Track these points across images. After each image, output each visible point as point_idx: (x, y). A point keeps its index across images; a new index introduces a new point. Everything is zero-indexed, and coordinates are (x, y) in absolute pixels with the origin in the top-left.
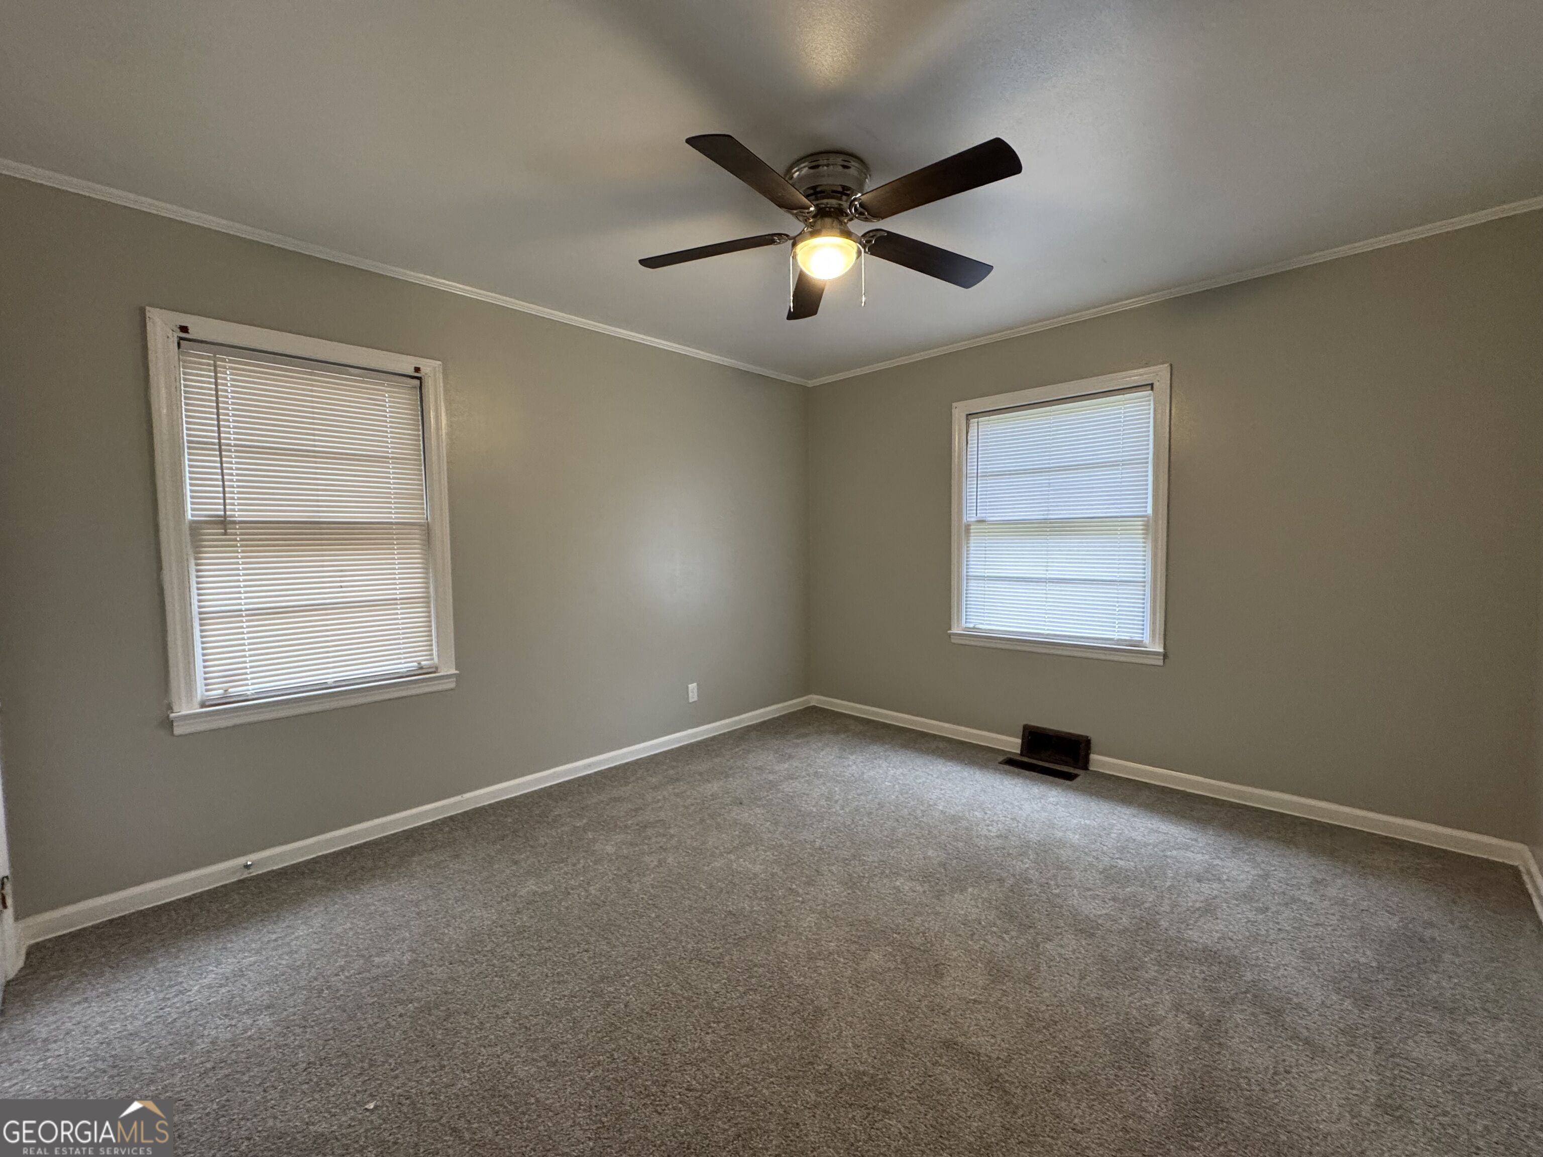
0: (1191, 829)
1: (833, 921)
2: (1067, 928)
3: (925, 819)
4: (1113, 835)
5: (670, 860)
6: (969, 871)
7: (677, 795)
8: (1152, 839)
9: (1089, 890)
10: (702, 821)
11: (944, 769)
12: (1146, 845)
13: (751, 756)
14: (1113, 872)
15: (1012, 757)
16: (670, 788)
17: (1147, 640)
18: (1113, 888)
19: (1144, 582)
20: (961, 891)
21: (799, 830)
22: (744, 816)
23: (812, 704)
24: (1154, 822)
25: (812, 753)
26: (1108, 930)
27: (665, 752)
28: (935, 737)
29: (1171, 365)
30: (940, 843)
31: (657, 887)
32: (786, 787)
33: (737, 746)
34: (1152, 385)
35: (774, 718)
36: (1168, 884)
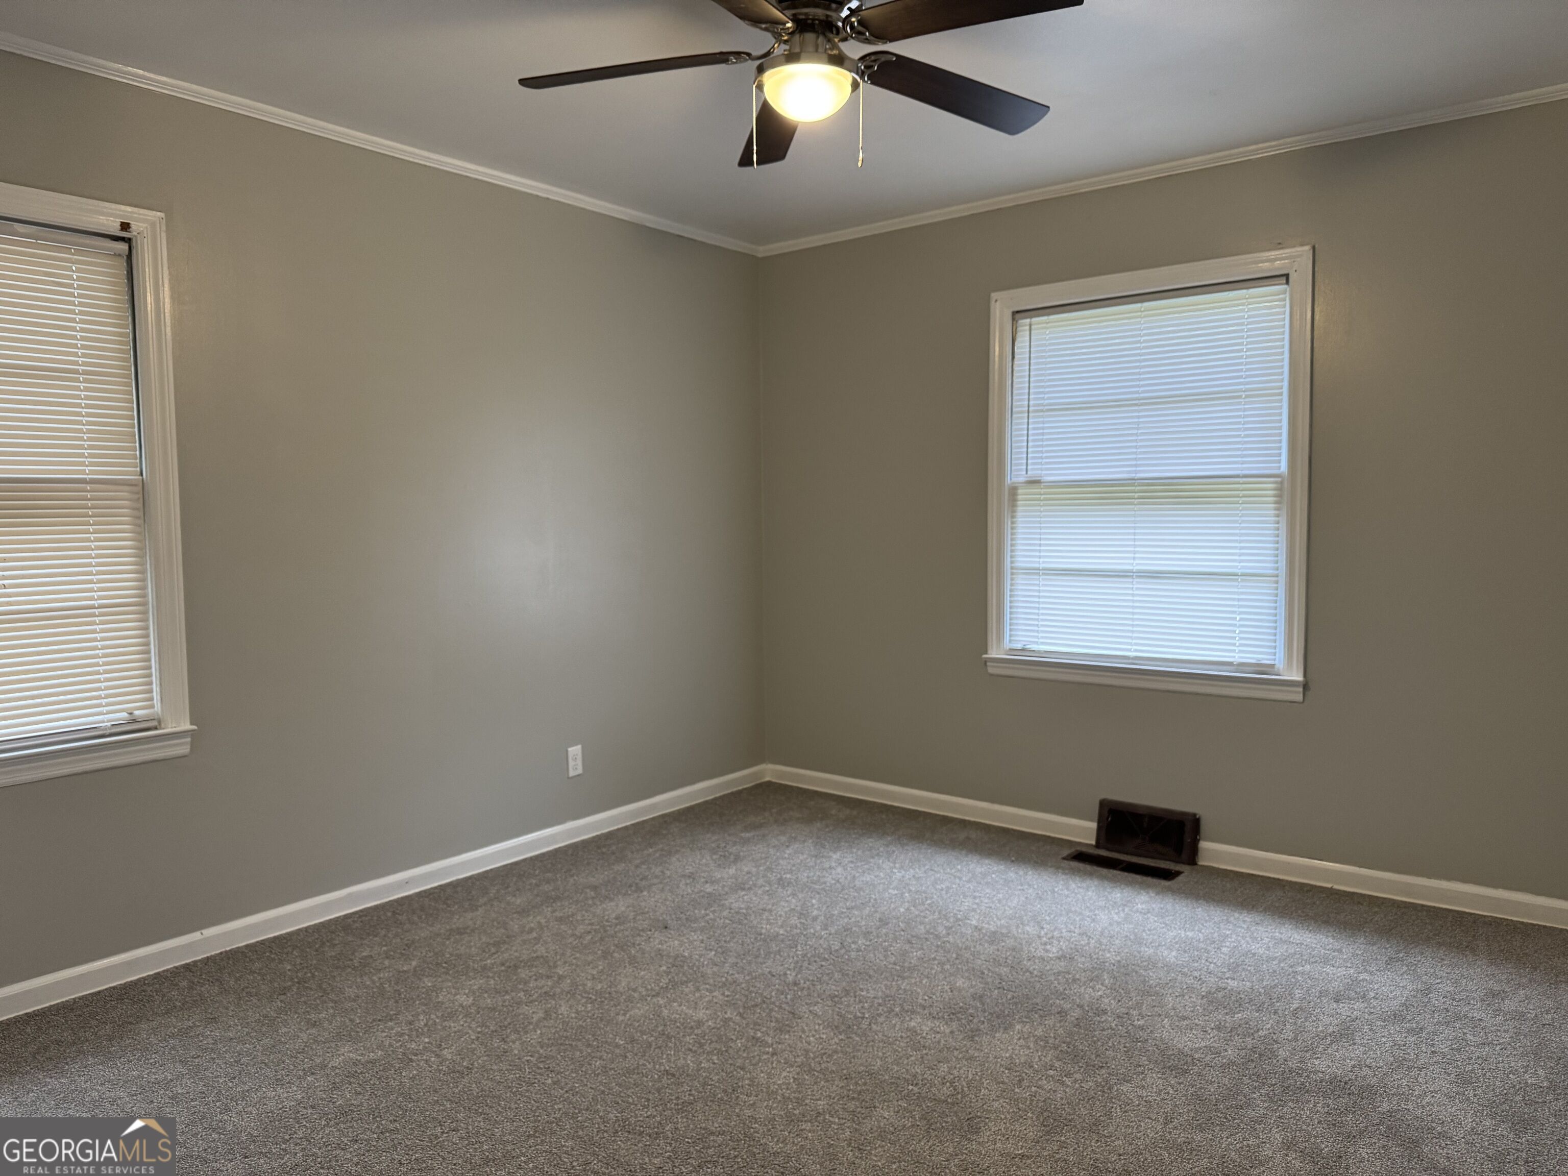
0: (1334, 938)
1: (821, 1076)
2: (1151, 1066)
3: (951, 939)
4: (1224, 950)
5: (563, 1009)
6: (1016, 1004)
7: (560, 920)
8: (1280, 951)
9: (1185, 1018)
10: (606, 954)
11: (979, 870)
12: (1270, 959)
13: (674, 859)
14: (1220, 995)
15: (1084, 849)
16: (547, 911)
17: (1279, 660)
18: (1220, 1016)
19: (1277, 576)
20: (1006, 1029)
21: (760, 960)
22: (673, 944)
23: (767, 779)
24: (1283, 930)
25: (772, 851)
26: (1207, 1065)
27: (531, 858)
28: (964, 824)
29: (1314, 248)
30: (973, 969)
31: (548, 1046)
32: (737, 902)
33: (651, 846)
34: (1287, 276)
35: (706, 802)
36: (1295, 1006)
